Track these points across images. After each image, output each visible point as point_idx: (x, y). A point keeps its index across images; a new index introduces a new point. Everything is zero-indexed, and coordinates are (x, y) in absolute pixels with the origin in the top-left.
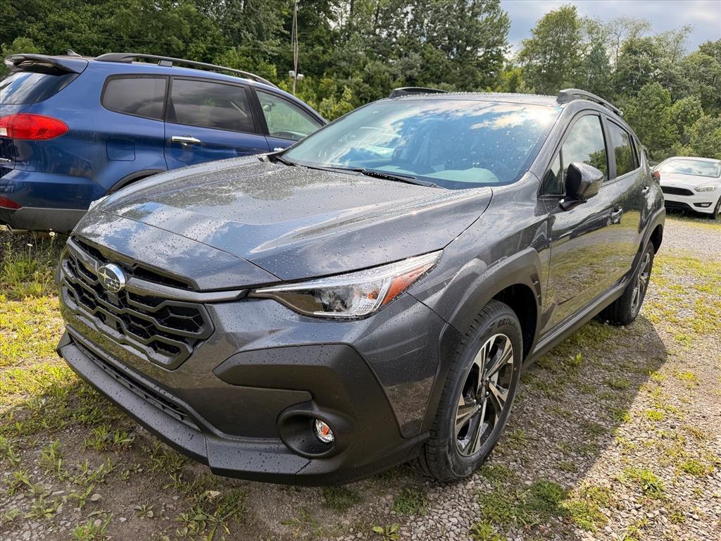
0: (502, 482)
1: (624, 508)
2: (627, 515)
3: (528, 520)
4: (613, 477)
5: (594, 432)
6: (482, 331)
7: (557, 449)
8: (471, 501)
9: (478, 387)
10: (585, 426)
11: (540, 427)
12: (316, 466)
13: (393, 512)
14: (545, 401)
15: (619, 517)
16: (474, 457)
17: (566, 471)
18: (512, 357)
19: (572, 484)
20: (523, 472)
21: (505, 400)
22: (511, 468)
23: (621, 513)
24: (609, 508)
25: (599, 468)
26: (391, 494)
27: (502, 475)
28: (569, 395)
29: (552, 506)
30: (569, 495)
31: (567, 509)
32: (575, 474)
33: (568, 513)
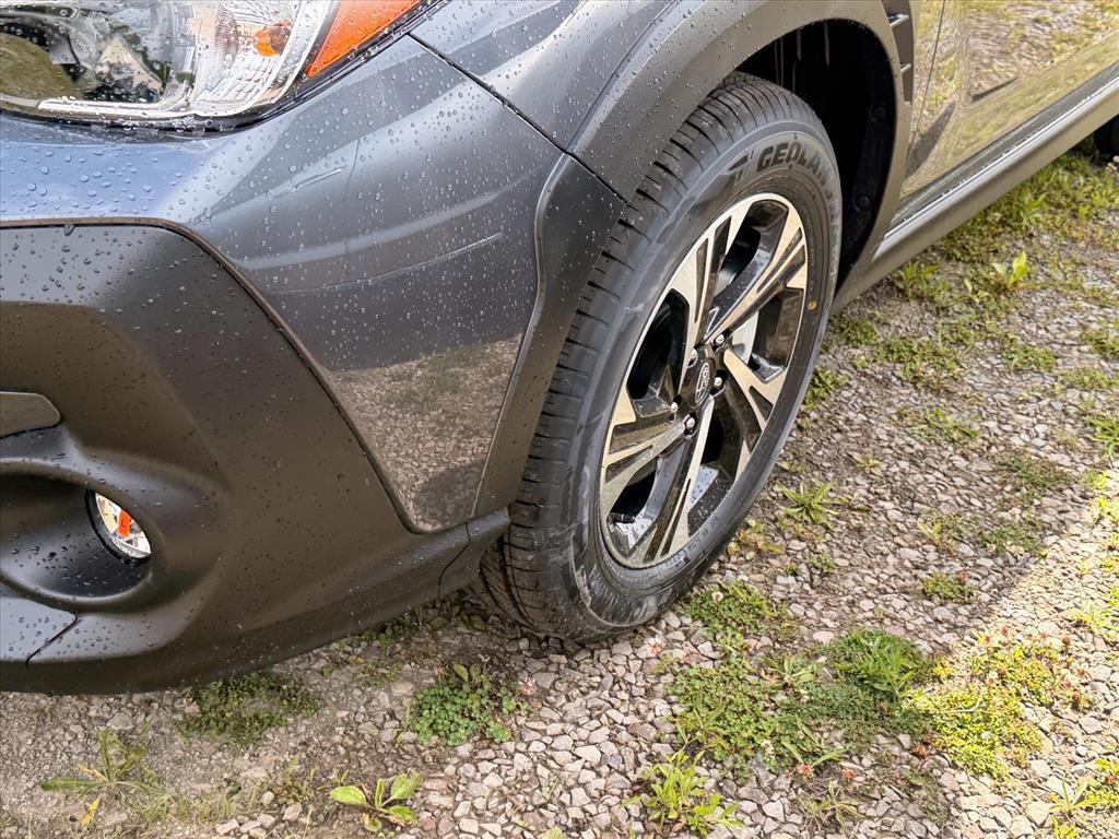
0: (745, 635)
1: (1092, 705)
2: (1099, 725)
3: (808, 747)
4: (1074, 614)
5: (1035, 485)
6: (700, 182)
7: (921, 536)
8: (649, 693)
9: (685, 366)
10: (1010, 467)
11: (877, 471)
12: (97, 636)
13: (408, 736)
14: (903, 396)
15: (1076, 732)
16: (664, 567)
17: (937, 599)
18: (805, 268)
19: (950, 639)
20: (810, 605)
21: (773, 399)
22: (777, 594)
23: (1084, 720)
24: (1050, 706)
25: (1036, 589)
26: (411, 680)
27: (750, 615)
28: (975, 376)
29: (885, 705)
30: (938, 670)
31: (927, 715)
32: (962, 610)
33: (927, 724)
